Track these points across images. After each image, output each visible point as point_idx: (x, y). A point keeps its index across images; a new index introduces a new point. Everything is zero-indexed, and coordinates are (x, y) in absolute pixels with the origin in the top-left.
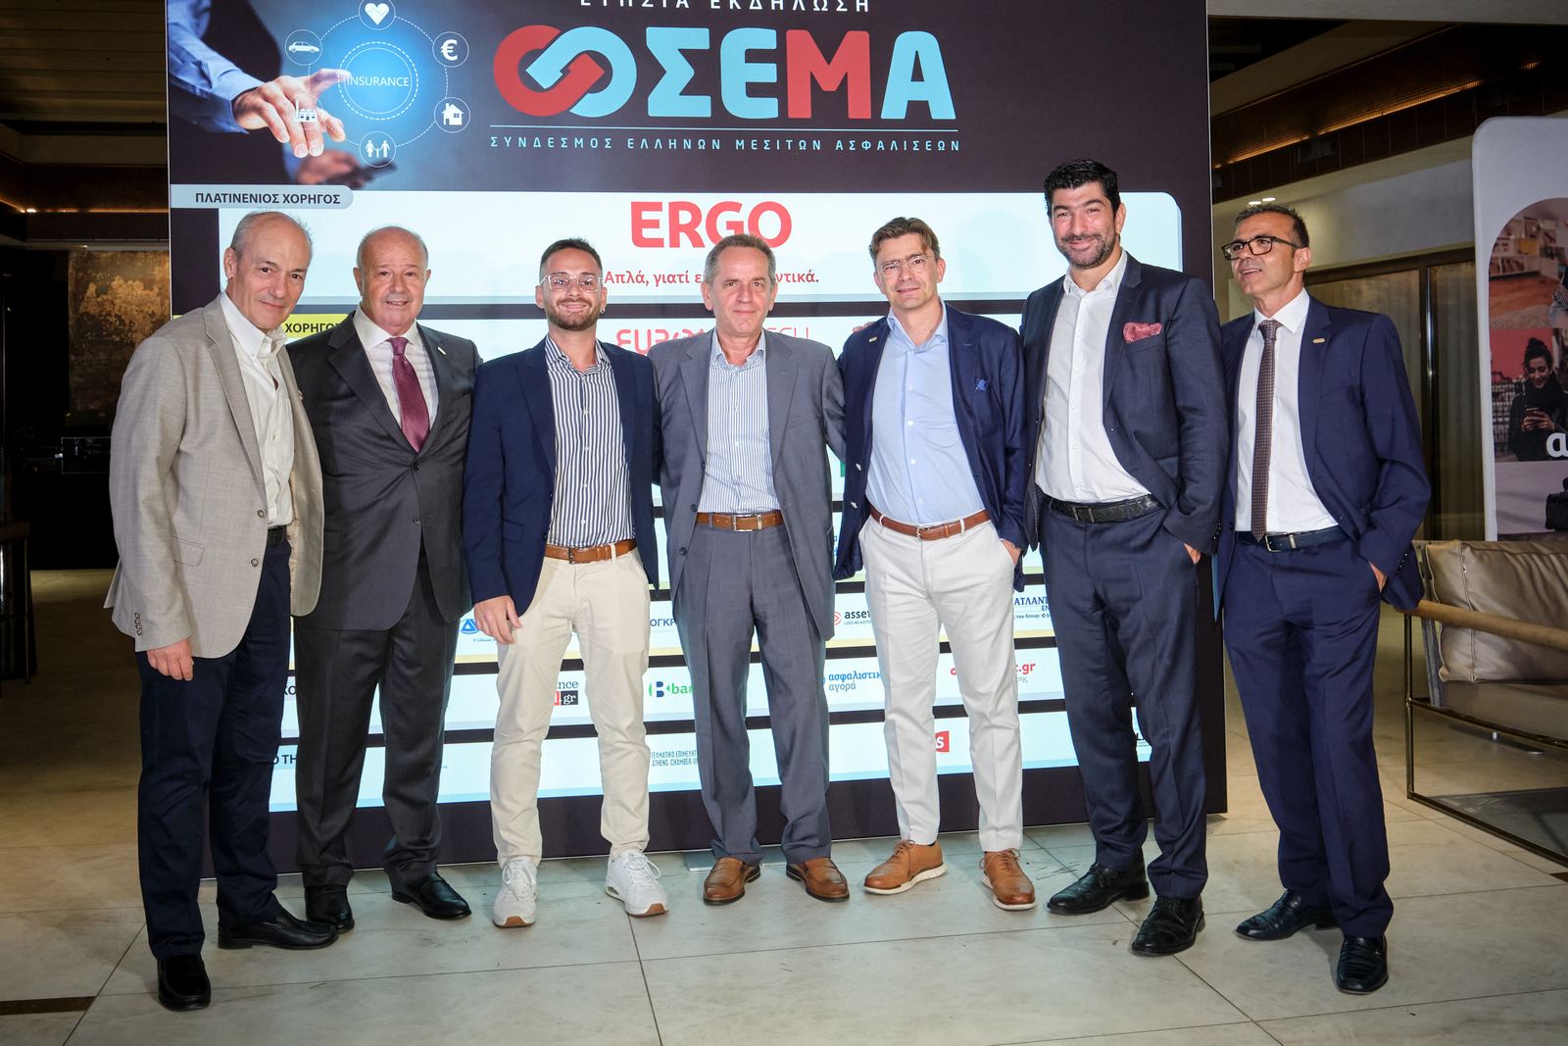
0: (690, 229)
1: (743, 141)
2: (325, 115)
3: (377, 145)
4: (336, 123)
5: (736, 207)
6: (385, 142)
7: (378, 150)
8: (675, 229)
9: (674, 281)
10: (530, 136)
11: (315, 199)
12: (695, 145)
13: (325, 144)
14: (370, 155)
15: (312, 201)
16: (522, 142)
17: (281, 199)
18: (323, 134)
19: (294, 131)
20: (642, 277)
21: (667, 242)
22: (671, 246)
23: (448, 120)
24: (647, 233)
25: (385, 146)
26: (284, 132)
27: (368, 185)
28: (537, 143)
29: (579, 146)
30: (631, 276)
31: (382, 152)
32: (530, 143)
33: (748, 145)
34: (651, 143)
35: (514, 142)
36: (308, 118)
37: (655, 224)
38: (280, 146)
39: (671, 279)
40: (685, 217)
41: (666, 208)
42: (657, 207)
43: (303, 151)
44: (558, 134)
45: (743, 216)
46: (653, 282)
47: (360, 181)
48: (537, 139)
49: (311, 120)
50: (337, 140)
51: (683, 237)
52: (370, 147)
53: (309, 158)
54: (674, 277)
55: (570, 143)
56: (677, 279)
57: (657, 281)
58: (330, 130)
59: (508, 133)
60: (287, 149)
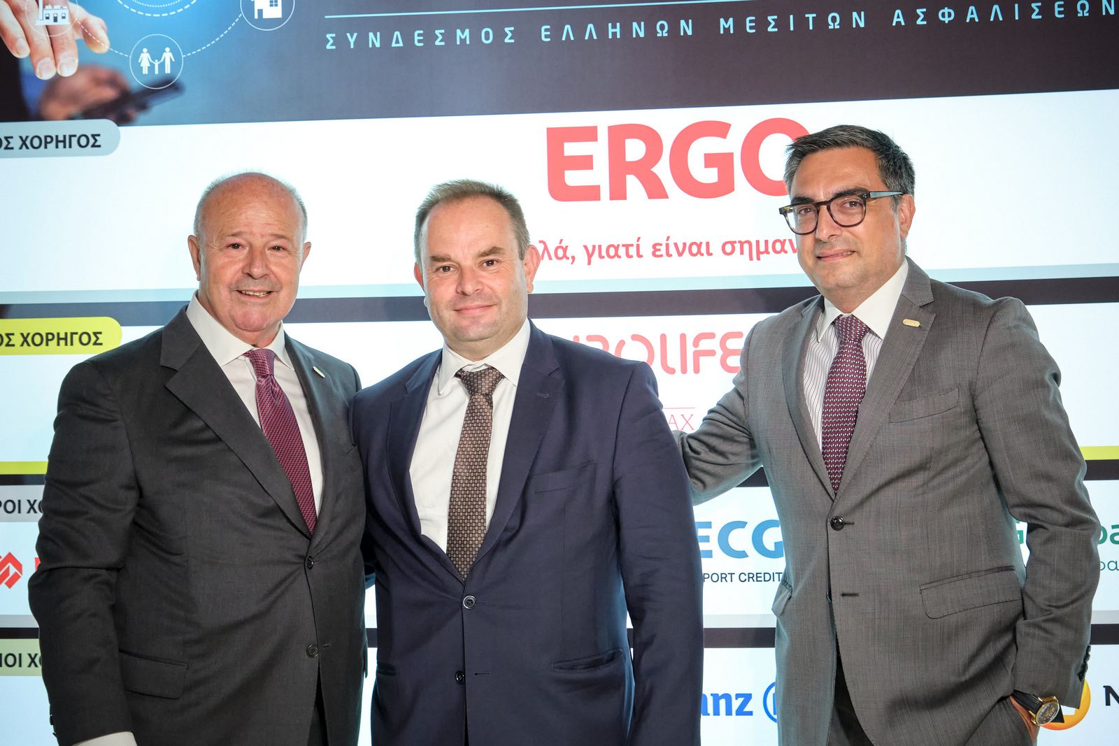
0: (643, 170)
1: (731, 20)
2: (80, 13)
3: (157, 54)
4: (96, 23)
5: (721, 129)
6: (167, 49)
7: (157, 64)
8: (619, 168)
9: (617, 255)
10: (386, 29)
11: (64, 142)
12: (650, 30)
13: (80, 55)
14: (145, 71)
15: (61, 145)
16: (374, 40)
17: (16, 143)
18: (77, 41)
19: (36, 39)
20: (565, 249)
21: (605, 192)
22: (612, 198)
23: (260, 12)
24: (574, 178)
25: (168, 56)
26: (22, 42)
27: (142, 117)
28: (397, 41)
29: (463, 41)
30: (546, 248)
31: (162, 66)
32: (386, 40)
33: (740, 25)
34: (579, 30)
35: (362, 40)
36: (55, 19)
37: (585, 163)
38: (15, 62)
39: (613, 251)
40: (635, 150)
41: (603, 135)
42: (589, 134)
43: (48, 68)
44: (429, 26)
45: (732, 144)
46: (582, 257)
47: (131, 111)
48: (397, 33)
49: (59, 19)
50: (97, 51)
51: (633, 183)
52: (145, 59)
53: (58, 79)
54: (617, 248)
55: (449, 37)
56: (622, 251)
57: (590, 256)
58: (87, 36)
59: (351, 26)
60: (26, 67)
